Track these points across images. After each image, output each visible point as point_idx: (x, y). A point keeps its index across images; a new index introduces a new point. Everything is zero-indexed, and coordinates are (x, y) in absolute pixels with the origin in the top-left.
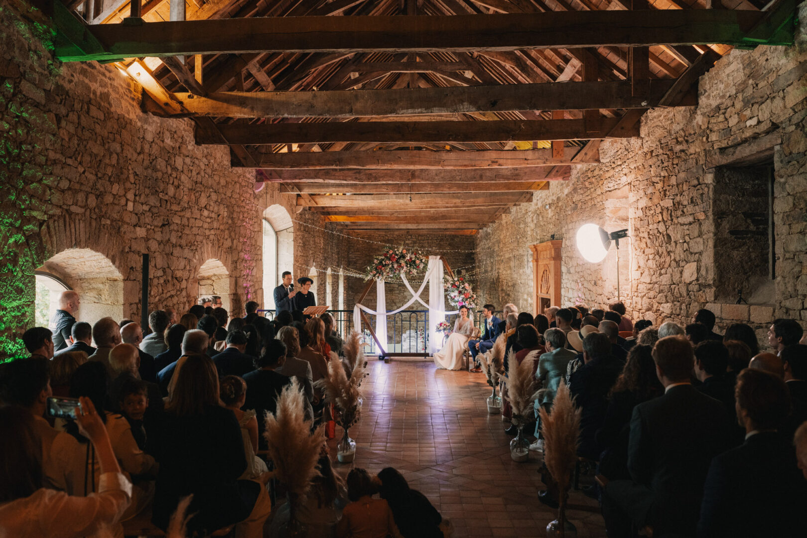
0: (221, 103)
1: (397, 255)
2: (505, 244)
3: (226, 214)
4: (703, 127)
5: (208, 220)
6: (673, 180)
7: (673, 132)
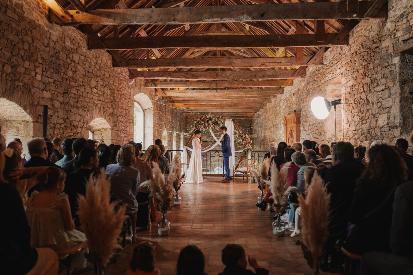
0: (95, 16)
1: (207, 118)
2: (268, 119)
3: (109, 93)
4: (391, 30)
5: (97, 95)
6: (371, 66)
7: (370, 37)
